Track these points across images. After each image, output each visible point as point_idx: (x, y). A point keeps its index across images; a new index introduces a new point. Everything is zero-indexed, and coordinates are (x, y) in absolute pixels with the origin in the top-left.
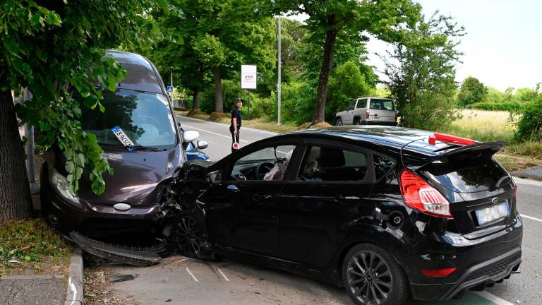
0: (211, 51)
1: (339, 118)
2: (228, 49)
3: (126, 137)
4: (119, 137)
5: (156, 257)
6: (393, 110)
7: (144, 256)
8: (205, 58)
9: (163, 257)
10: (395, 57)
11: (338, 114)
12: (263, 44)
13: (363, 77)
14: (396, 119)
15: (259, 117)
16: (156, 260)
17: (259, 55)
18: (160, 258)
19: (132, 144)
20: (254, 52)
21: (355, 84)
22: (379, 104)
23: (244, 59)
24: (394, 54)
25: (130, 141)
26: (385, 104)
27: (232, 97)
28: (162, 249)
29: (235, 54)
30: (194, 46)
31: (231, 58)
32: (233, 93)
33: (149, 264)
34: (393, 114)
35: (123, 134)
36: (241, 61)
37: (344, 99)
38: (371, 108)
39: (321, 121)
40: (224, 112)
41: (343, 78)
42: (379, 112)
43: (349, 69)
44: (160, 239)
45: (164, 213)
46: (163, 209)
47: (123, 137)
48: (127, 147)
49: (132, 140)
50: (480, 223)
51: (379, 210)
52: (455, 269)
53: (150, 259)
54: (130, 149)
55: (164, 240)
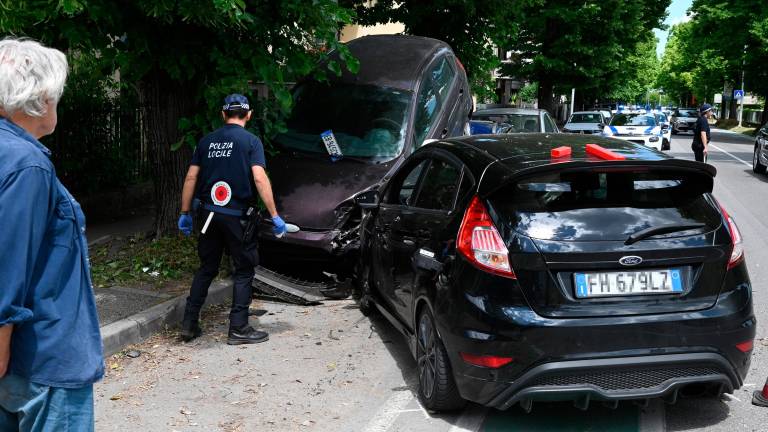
3: (335, 143)
4: (326, 143)
5: (317, 294)
7: (307, 292)
9: (328, 298)
16: (317, 298)
18: (324, 298)
19: (339, 153)
25: (338, 149)
28: (331, 287)
30: (753, 28)
33: (303, 302)
35: (333, 139)
44: (329, 275)
45: (348, 242)
46: (348, 238)
47: (332, 144)
48: (332, 156)
49: (341, 148)
50: (579, 295)
51: (431, 255)
52: (510, 360)
53: (309, 297)
54: (334, 160)
55: (335, 276)
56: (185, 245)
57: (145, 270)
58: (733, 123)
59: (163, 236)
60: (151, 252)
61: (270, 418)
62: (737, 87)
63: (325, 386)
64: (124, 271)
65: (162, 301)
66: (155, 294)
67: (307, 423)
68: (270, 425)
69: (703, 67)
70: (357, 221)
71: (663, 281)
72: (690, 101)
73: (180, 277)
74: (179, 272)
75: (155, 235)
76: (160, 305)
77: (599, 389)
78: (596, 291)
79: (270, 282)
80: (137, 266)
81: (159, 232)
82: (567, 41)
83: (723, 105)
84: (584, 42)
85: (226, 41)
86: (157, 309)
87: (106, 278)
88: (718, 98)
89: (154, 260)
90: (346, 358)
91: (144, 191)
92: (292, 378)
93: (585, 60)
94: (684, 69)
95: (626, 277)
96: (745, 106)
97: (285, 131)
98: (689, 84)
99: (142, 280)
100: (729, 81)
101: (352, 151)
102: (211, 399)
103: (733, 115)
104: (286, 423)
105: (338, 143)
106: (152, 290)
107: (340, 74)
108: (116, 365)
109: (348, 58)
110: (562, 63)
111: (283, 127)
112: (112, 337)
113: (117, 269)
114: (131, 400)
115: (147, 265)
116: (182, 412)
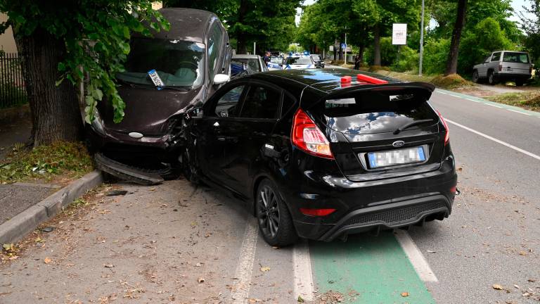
0: (368, 13)
1: (476, 70)
2: (384, 10)
3: (158, 78)
4: (152, 78)
5: (159, 178)
6: (528, 62)
7: (151, 177)
8: (363, 18)
9: (166, 179)
10: (532, 12)
11: (475, 67)
12: (417, 5)
13: (503, 32)
14: (531, 72)
15: (410, 70)
16: (159, 181)
17: (412, 14)
18: (163, 180)
19: (162, 84)
20: (408, 12)
21: (493, 39)
22: (514, 58)
23: (398, 18)
24: (531, 9)
25: (161, 81)
26: (521, 57)
27: (393, 52)
28: (167, 172)
29: (390, 15)
30: (354, 8)
31: (386, 18)
32: (394, 49)
33: (150, 184)
34: (528, 67)
35: (157, 75)
36: (396, 20)
37: (482, 53)
38: (504, 61)
39: (452, 73)
40: (382, 65)
41: (483, 33)
42: (512, 65)
43: (488, 26)
44: (166, 164)
45: (175, 142)
46: (175, 139)
47: (156, 79)
48: (157, 86)
49: (163, 81)
50: (372, 166)
51: (272, 147)
52: (333, 210)
53: (153, 180)
54: (159, 89)
55: (169, 164)
56: (59, 150)
57: (34, 169)
58: (340, 63)
59: (40, 145)
60: (35, 156)
61: (171, 264)
62: (342, 42)
63: (196, 239)
64: (18, 171)
65: (55, 190)
66: (49, 186)
67: (198, 264)
68: (174, 269)
69: (324, 30)
70: (179, 128)
71: (415, 154)
72: (315, 50)
73: (61, 173)
74: (59, 169)
75: (32, 145)
76: (56, 194)
77: (385, 223)
78: (380, 164)
79: (125, 172)
80: (27, 167)
81: (36, 143)
82: (255, 14)
83: (335, 52)
84: (264, 15)
85: (87, 9)
86: (55, 197)
87: (6, 177)
88: (331, 48)
89: (39, 162)
90: (199, 218)
91: (5, 115)
92: (170, 236)
93: (264, 25)
94: (312, 32)
95: (397, 154)
96: (348, 53)
97: (123, 71)
98: (314, 40)
99: (33, 177)
100: (337, 38)
101: (169, 84)
102: (123, 256)
103: (341, 58)
104: (184, 266)
105: (160, 77)
106: (45, 183)
107: (159, 30)
108: (39, 239)
109: (162, 20)
110: (252, 28)
111: (121, 68)
112: (31, 219)
113: (11, 170)
114: (64, 263)
115: (35, 166)
116: (106, 267)
